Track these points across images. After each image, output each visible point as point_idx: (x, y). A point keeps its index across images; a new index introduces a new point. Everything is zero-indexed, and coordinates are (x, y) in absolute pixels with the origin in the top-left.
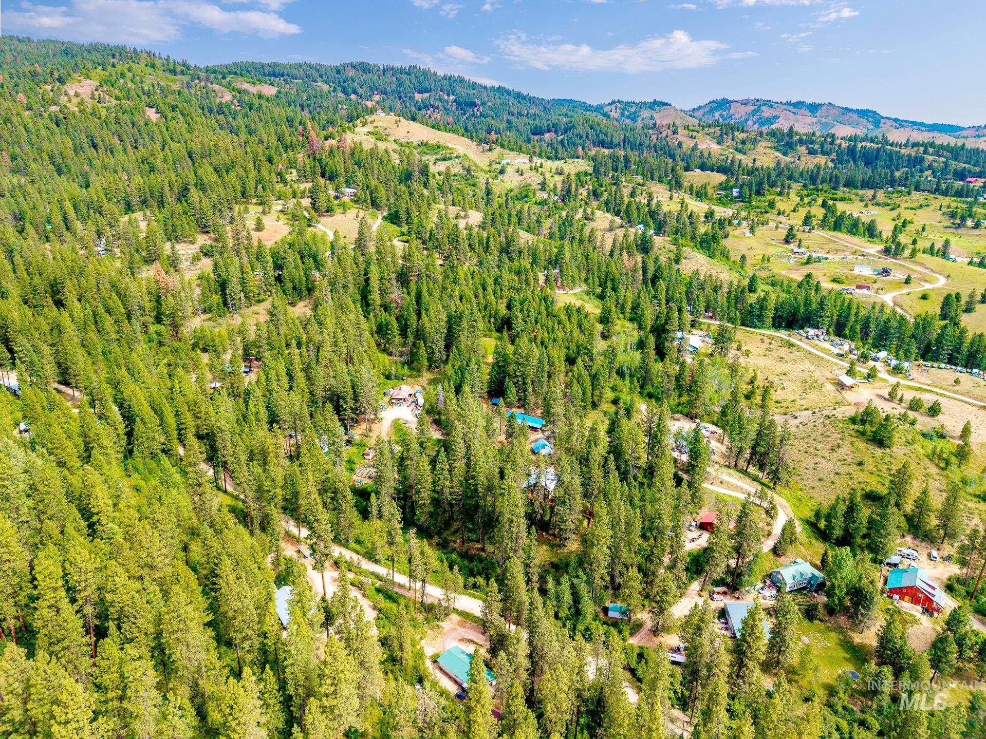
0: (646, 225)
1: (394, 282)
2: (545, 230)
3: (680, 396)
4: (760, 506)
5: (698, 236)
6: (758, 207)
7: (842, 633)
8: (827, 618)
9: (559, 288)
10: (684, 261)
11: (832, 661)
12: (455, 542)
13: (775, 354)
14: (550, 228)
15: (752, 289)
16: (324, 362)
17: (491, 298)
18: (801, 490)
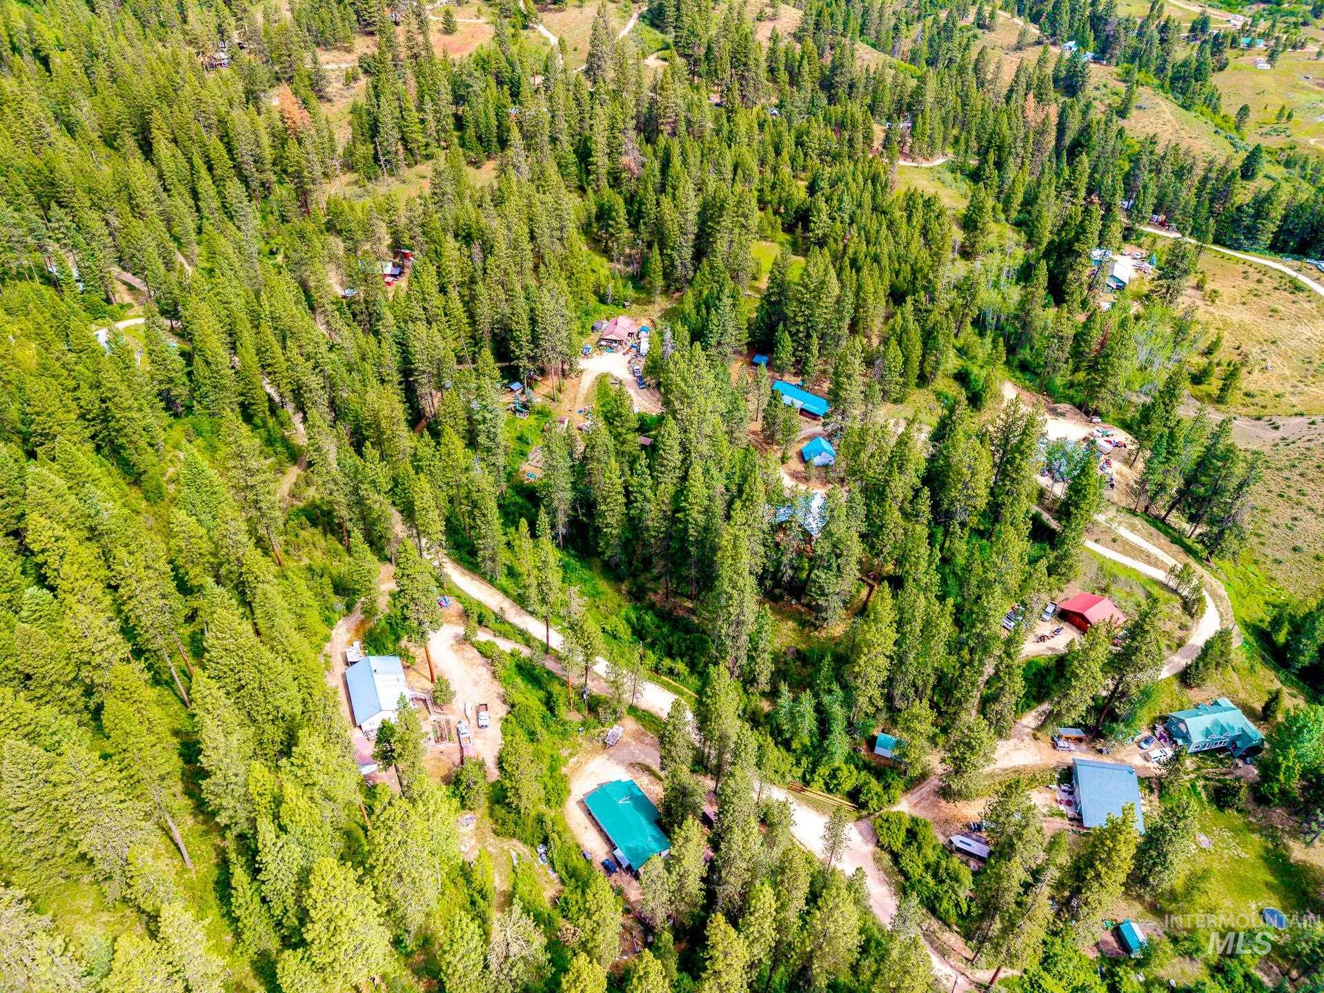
0: (1082, 43)
1: (632, 134)
2: (906, 45)
3: (1076, 370)
4: (1175, 591)
5: (1169, 67)
6: (1292, 14)
7: (1274, 838)
8: (1251, 807)
9: (906, 156)
10: (1134, 112)
11: (1243, 887)
12: (656, 593)
13: (1264, 302)
14: (915, 41)
15: (1248, 171)
16: (496, 275)
17: (786, 170)
18: (1256, 562)
